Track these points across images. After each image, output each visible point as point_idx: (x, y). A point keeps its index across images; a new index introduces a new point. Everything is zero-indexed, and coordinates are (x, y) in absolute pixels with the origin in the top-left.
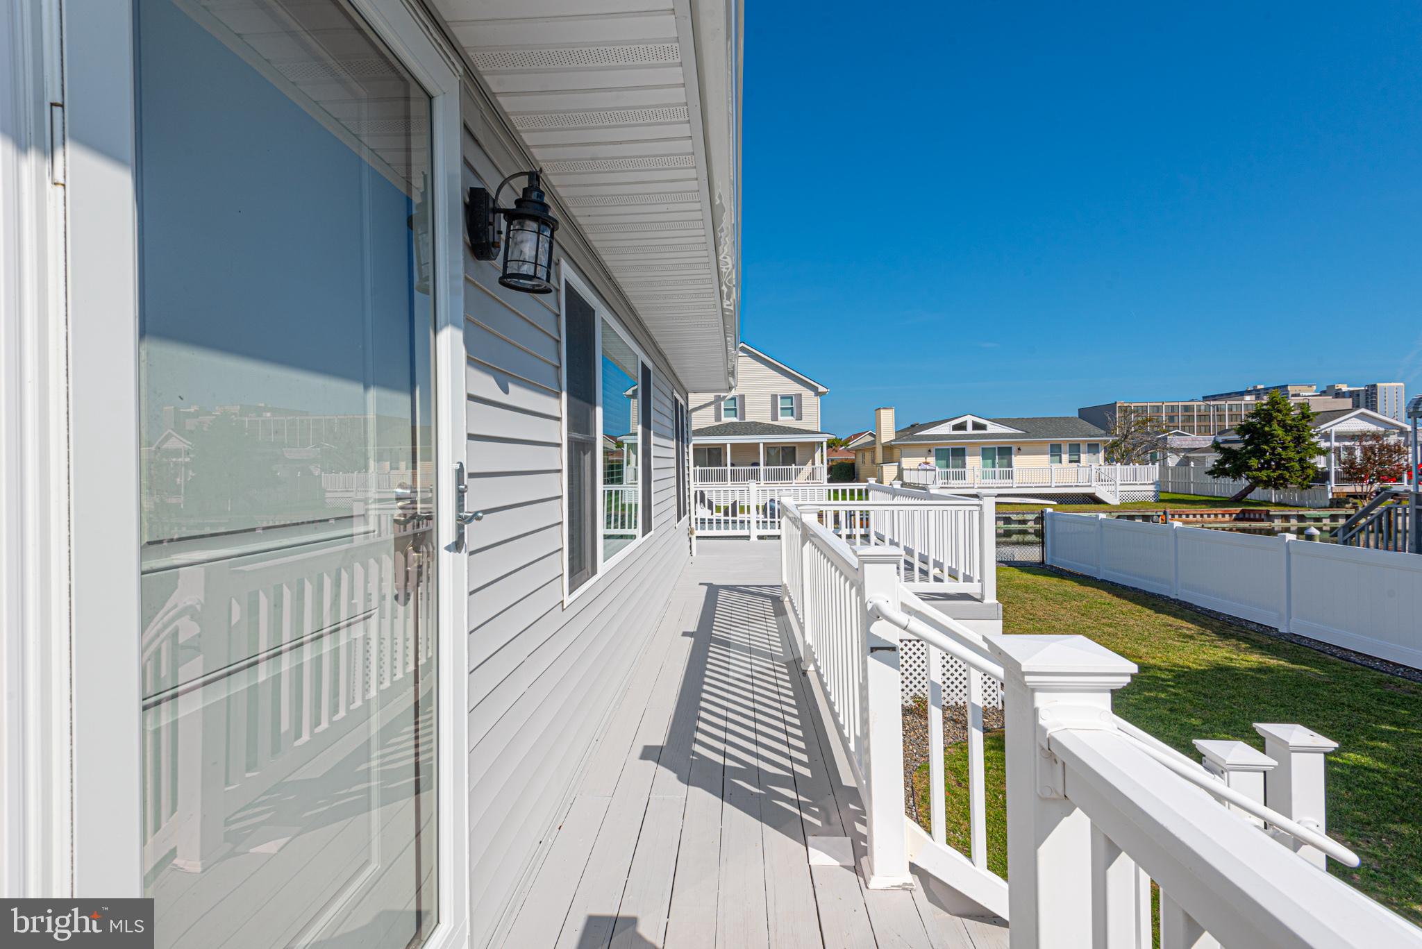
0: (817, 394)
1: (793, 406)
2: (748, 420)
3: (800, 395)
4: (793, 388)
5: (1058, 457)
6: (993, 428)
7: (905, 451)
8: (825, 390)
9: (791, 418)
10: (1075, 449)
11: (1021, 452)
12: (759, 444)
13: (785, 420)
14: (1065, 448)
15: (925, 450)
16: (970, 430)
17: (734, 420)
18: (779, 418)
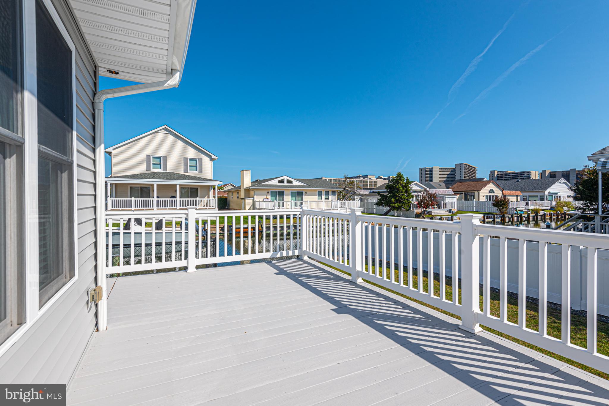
0: (211, 159)
1: (197, 165)
2: (168, 171)
3: (202, 159)
4: (197, 155)
5: (321, 197)
6: (295, 183)
7: (257, 192)
8: (216, 158)
9: (196, 171)
10: (327, 193)
11: (307, 194)
12: (176, 185)
13: (192, 172)
14: (323, 193)
15: (266, 192)
16: (285, 183)
17: (160, 170)
18: (189, 171)
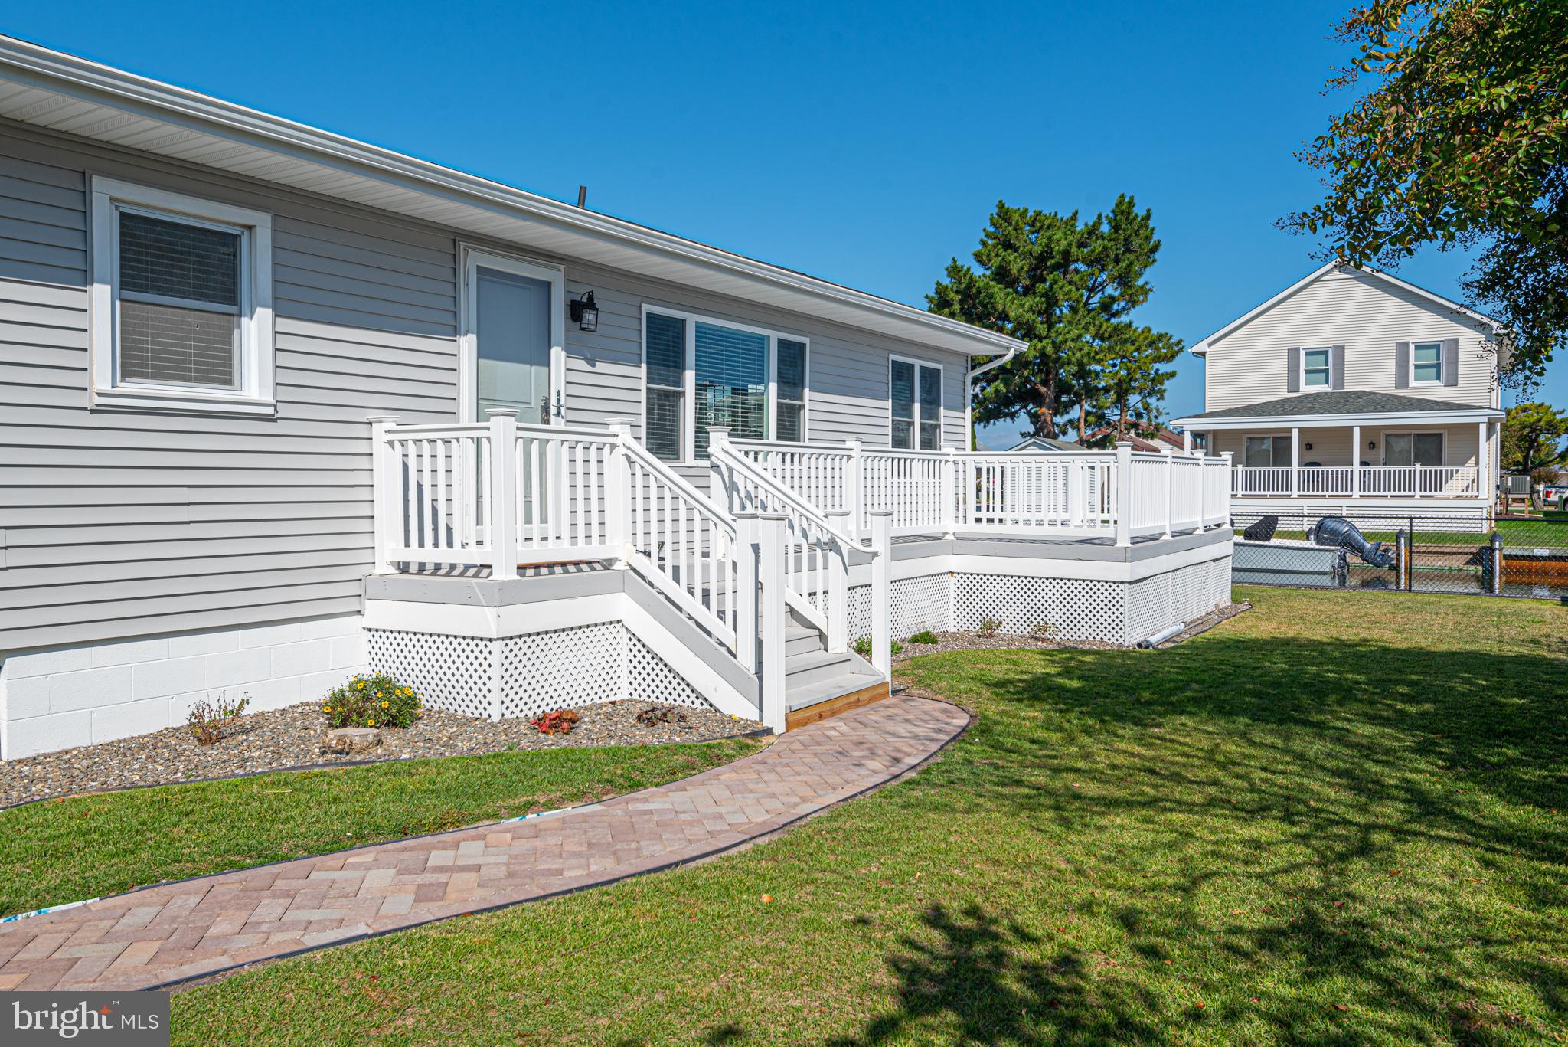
0: (1489, 337)
1: (1441, 360)
2: (1347, 389)
3: (1456, 341)
4: (1441, 329)
9: (1437, 383)
12: (1354, 428)
13: (1421, 387)
17: (1324, 388)
18: (1412, 382)
